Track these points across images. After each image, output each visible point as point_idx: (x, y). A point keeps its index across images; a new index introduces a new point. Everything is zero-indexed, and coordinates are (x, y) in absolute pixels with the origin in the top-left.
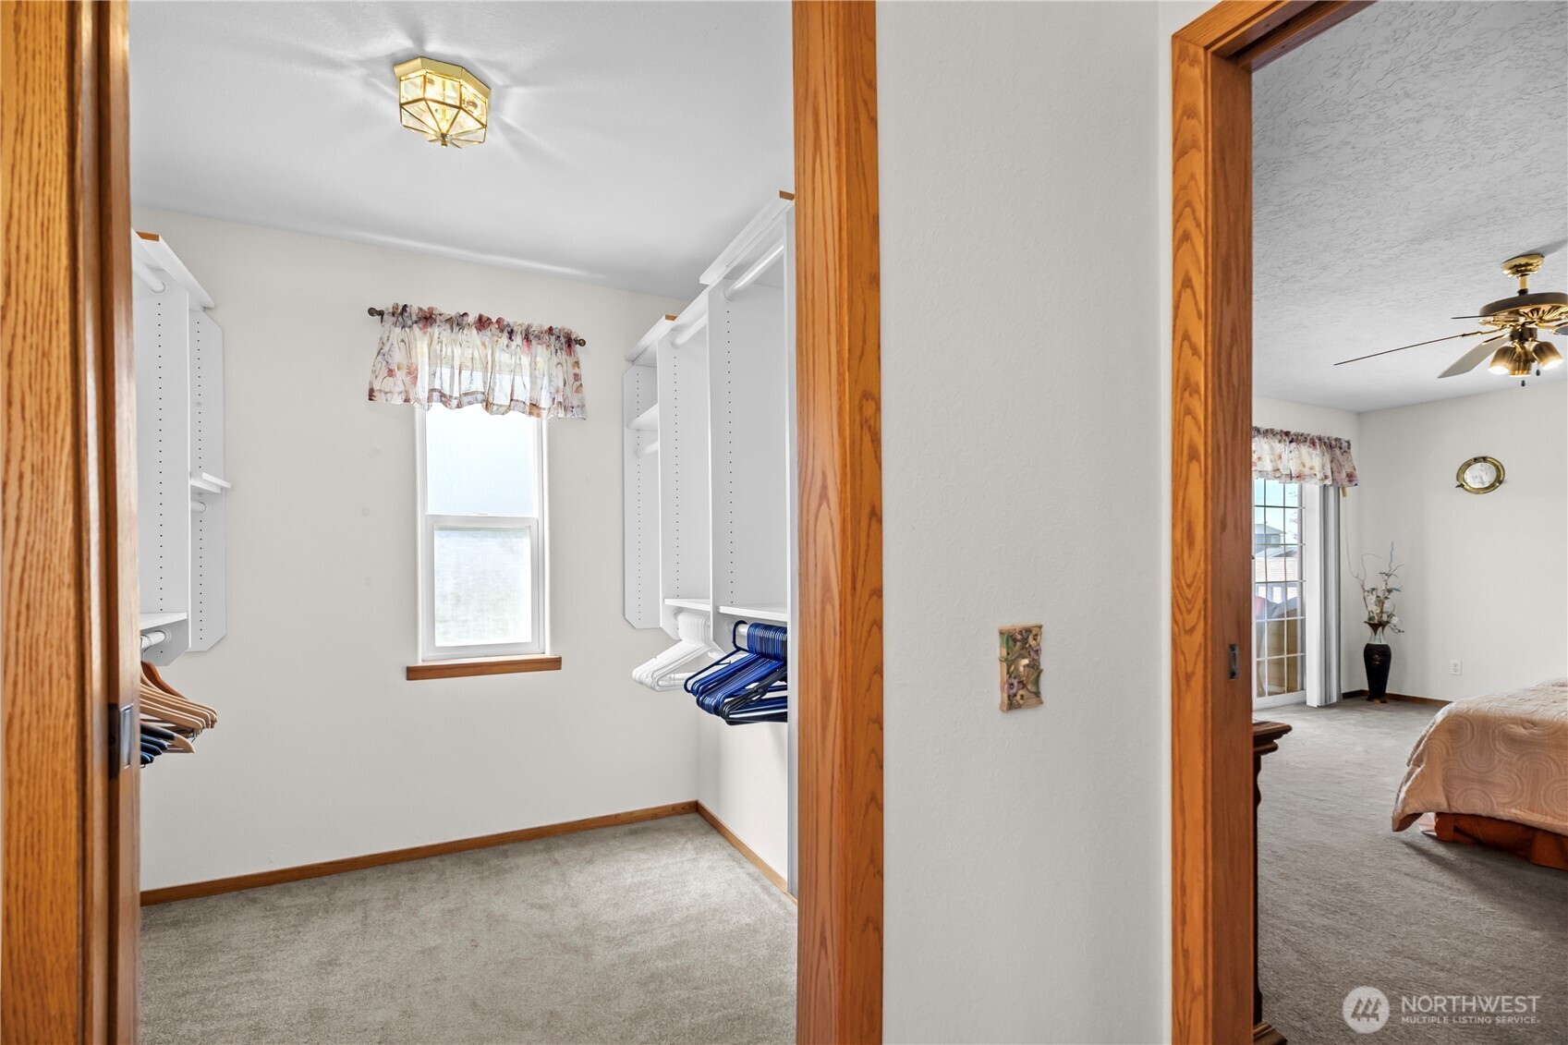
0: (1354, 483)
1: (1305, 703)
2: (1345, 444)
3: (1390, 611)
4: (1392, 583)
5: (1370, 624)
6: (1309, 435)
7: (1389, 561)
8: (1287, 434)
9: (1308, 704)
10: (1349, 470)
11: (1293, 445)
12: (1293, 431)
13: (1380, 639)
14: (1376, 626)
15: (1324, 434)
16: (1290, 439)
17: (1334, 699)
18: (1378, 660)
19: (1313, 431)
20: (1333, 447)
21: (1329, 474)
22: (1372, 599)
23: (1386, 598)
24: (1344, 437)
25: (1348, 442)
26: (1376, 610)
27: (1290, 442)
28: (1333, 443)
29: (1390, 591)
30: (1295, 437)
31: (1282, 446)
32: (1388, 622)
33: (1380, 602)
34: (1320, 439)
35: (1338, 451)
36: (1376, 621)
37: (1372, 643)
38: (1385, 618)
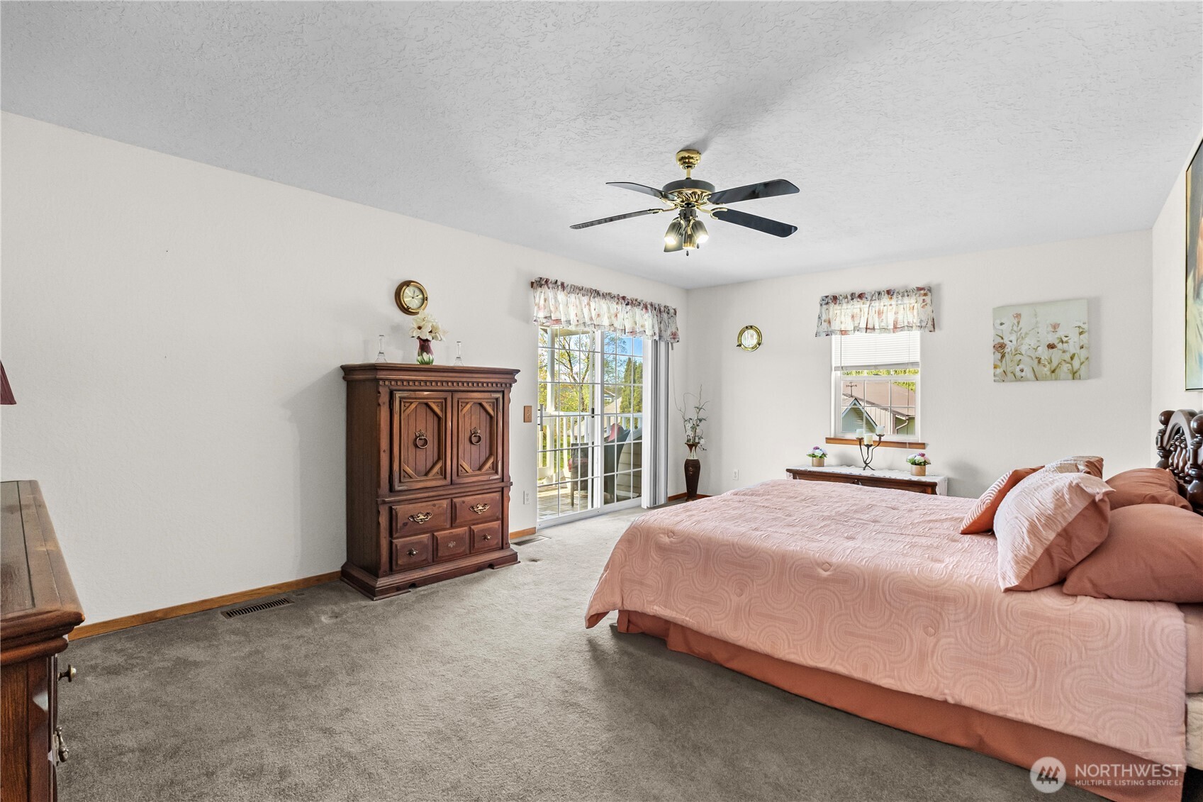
0: (676, 340)
1: (640, 506)
2: (672, 311)
3: (700, 435)
4: (702, 415)
5: (688, 445)
6: (642, 301)
7: (699, 398)
8: (624, 298)
9: (642, 506)
10: (674, 330)
11: (629, 307)
12: (629, 297)
13: (693, 456)
14: (692, 445)
15: (656, 302)
16: (626, 302)
17: (662, 500)
18: (692, 471)
19: (647, 298)
20: (662, 312)
21: (657, 332)
22: (689, 426)
23: (698, 425)
24: (672, 305)
25: (675, 310)
26: (691, 433)
27: (627, 304)
28: (662, 309)
29: (700, 420)
30: (630, 302)
31: (619, 307)
32: (699, 443)
33: (694, 428)
34: (652, 305)
35: (665, 315)
36: (691, 443)
37: (689, 458)
38: (697, 440)
